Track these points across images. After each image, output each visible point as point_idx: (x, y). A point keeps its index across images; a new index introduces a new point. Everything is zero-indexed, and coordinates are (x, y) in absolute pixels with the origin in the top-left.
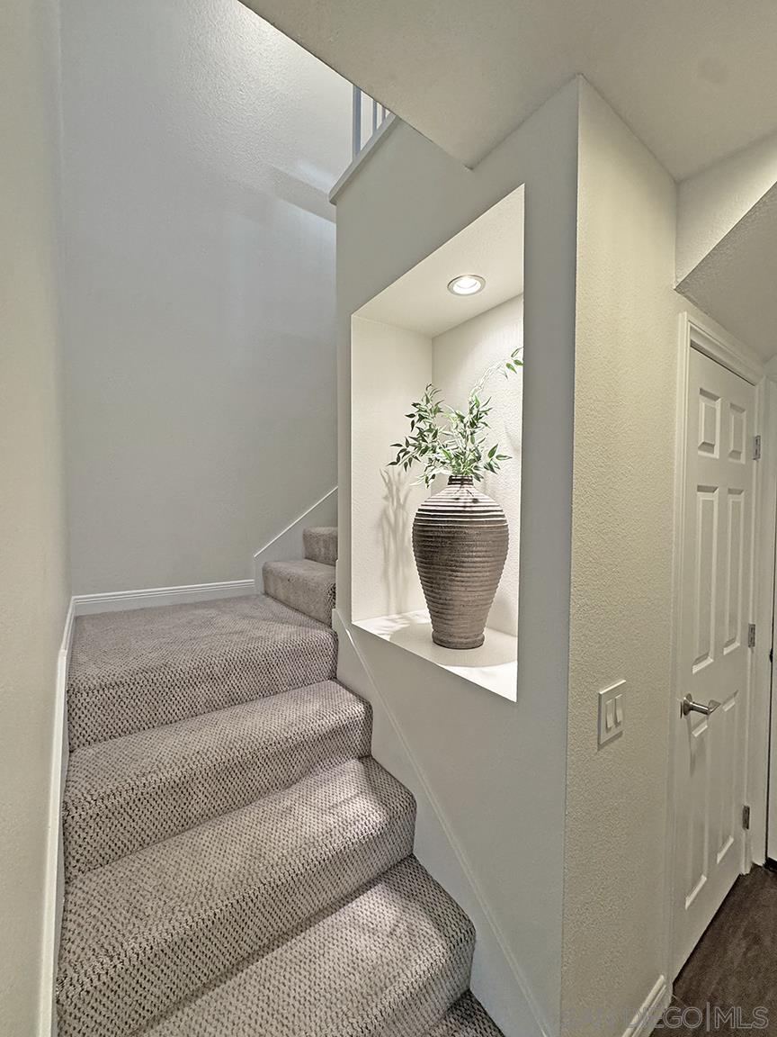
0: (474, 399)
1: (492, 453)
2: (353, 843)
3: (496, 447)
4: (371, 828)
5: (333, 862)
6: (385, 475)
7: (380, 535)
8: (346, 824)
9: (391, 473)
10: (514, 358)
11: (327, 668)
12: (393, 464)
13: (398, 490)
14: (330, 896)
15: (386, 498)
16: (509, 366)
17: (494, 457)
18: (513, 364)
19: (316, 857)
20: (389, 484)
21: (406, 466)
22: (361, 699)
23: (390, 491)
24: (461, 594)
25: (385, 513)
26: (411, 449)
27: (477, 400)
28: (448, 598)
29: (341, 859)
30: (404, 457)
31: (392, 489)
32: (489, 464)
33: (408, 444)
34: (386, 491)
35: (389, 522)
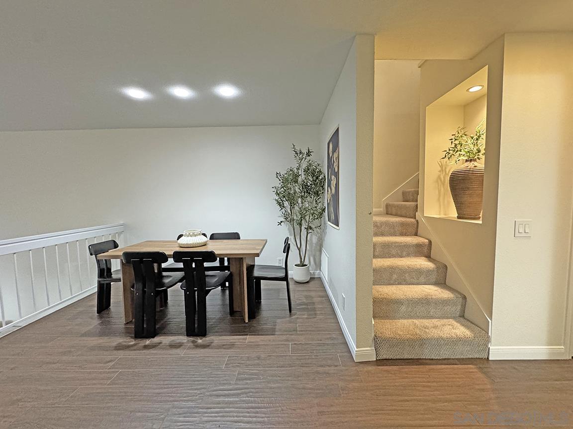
0: (478, 130)
6: (439, 163)
7: (437, 185)
9: (442, 162)
11: (414, 232)
12: (443, 158)
13: (446, 168)
15: (440, 171)
20: (441, 166)
21: (449, 158)
22: (427, 239)
23: (442, 169)
25: (439, 177)
26: (451, 152)
28: (463, 201)
30: (448, 155)
33: (449, 150)
34: (440, 169)
35: (441, 180)
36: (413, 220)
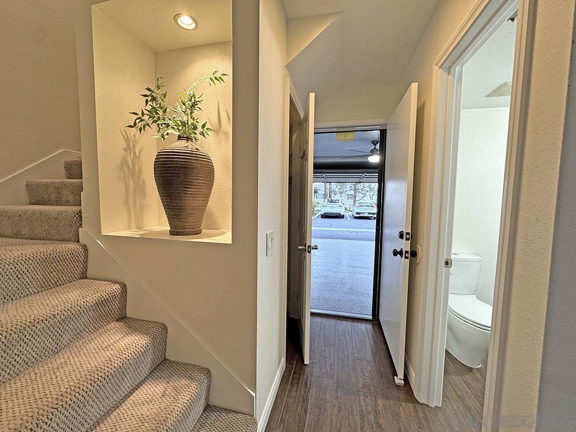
0: (192, 92)
1: (203, 126)
2: (128, 360)
3: (206, 123)
4: (140, 348)
5: (114, 376)
6: (124, 133)
7: (122, 175)
8: (120, 351)
9: (128, 133)
10: (215, 75)
11: (79, 271)
12: (130, 126)
13: (134, 146)
14: (112, 400)
15: (125, 149)
16: (211, 79)
17: (205, 128)
18: (214, 79)
19: (101, 376)
20: (127, 140)
21: (140, 130)
22: (115, 282)
23: (129, 145)
24: (191, 202)
25: (124, 160)
26: (146, 117)
27: (194, 93)
28: (182, 205)
29: (121, 372)
30: (139, 124)
31: (130, 145)
32: (202, 132)
33: (143, 114)
34: (125, 145)
35: (128, 166)
36: (73, 246)
